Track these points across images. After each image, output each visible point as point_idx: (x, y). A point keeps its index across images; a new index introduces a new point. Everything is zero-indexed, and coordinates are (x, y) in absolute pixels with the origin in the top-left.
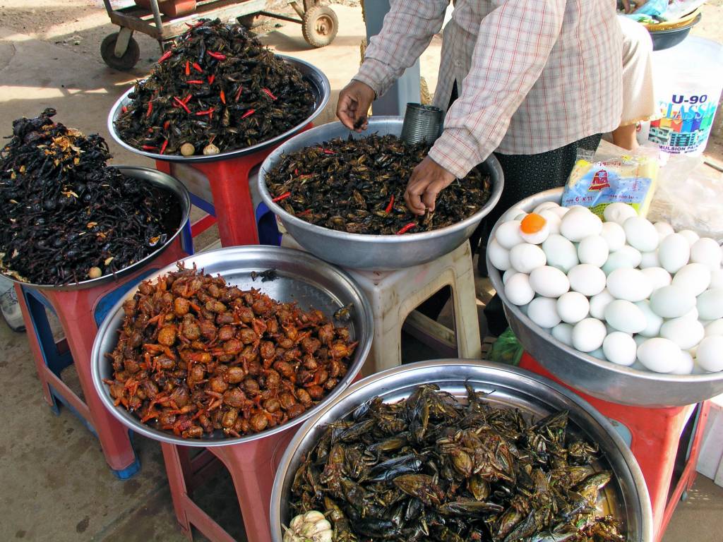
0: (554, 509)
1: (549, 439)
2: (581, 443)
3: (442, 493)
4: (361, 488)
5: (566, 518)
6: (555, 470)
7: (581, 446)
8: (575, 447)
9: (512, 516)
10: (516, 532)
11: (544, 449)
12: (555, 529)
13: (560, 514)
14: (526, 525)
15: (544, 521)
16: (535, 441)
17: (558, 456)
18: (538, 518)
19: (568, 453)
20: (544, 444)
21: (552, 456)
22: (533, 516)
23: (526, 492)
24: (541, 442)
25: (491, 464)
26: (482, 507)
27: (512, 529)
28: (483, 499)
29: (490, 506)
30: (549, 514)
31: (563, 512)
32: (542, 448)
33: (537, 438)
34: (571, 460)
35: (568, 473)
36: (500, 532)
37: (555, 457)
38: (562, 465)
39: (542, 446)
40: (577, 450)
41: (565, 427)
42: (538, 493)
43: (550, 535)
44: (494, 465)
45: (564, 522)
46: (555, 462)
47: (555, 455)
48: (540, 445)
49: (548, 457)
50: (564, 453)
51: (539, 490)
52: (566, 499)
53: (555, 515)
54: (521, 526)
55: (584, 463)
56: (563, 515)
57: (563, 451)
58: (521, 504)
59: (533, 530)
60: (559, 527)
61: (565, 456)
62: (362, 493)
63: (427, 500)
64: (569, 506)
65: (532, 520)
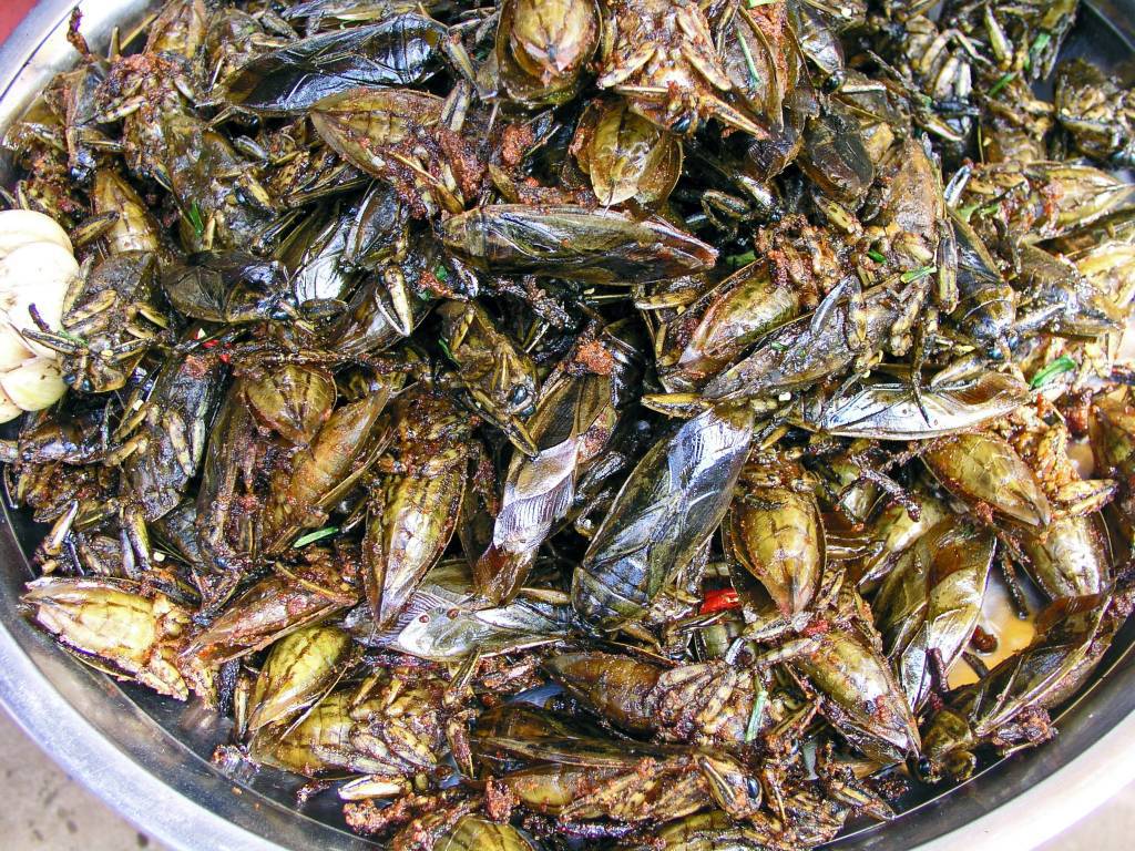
0: (943, 295)
1: (992, 57)
2: (1114, 90)
3: (470, 164)
4: (221, 146)
5: (992, 341)
6: (988, 168)
7: (1110, 99)
8: (1085, 97)
9: (756, 295)
10: (759, 363)
11: (965, 88)
12: (940, 377)
13: (965, 317)
14: (804, 339)
15: (887, 333)
16: (933, 52)
17: (1010, 122)
18: (868, 317)
19: (1053, 117)
20: (966, 69)
21: (988, 120)
22: (844, 304)
23: (838, 215)
24: (953, 63)
25: (686, 60)
26: (622, 239)
27: (748, 346)
28: (631, 204)
29: (658, 235)
30: (913, 308)
31: (982, 315)
32: (954, 86)
33: (940, 42)
34: (1062, 140)
35: (1038, 183)
36: (691, 353)
37: (1000, 123)
38: (1023, 155)
39: (956, 77)
40: (1094, 108)
41: (1061, 30)
42: (893, 229)
43: (915, 399)
44: (699, 64)
45: (979, 355)
46: (996, 142)
47: (1002, 115)
48: (947, 74)
49: (974, 120)
50: (1037, 116)
51: (901, 217)
52: (1007, 272)
53: (946, 322)
54: (786, 340)
55: (1111, 157)
56: (983, 328)
57: (1036, 106)
58: (805, 254)
59: (837, 365)
60: (955, 371)
61: (1040, 127)
62: (217, 161)
63: (419, 192)
64: (1012, 296)
65: (837, 321)
